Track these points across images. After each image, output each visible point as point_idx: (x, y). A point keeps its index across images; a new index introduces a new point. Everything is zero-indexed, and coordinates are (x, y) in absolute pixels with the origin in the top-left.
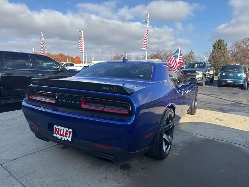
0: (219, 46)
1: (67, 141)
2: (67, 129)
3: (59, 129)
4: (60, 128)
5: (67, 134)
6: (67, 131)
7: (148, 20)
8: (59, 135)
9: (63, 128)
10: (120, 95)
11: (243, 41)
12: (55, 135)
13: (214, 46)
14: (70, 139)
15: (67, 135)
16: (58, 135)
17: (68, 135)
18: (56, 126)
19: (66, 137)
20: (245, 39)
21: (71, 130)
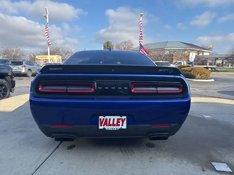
0: (108, 46)
1: (121, 129)
2: (119, 117)
3: (106, 119)
4: (108, 117)
5: (119, 122)
6: (118, 119)
7: (48, 15)
8: (107, 126)
9: (112, 118)
10: (174, 76)
11: (121, 44)
12: (101, 127)
13: (104, 46)
14: (125, 127)
15: (119, 124)
16: (105, 127)
17: (121, 123)
18: (101, 117)
19: (119, 125)
20: (123, 42)
21: (124, 117)
